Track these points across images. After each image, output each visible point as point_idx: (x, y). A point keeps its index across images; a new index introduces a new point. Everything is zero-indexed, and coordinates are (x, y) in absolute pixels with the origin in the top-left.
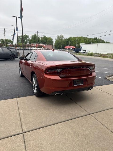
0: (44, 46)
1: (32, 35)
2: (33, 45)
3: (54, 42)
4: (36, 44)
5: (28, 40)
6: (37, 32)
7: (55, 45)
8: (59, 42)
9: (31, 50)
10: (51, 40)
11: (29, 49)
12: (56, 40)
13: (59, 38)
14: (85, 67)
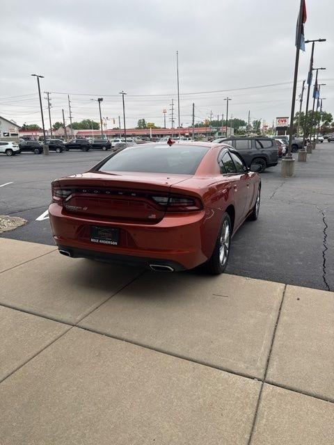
14: (134, 195)
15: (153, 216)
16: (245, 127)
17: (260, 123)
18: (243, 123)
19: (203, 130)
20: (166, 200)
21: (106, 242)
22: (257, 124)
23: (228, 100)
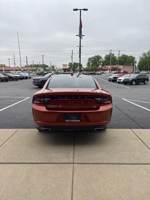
0: (121, 68)
1: (106, 55)
2: (106, 67)
3: (138, 62)
4: (110, 67)
5: (101, 62)
6: (111, 51)
7: (138, 66)
8: (145, 60)
9: (101, 74)
10: (134, 58)
11: (99, 73)
12: (141, 58)
13: (146, 56)
14: (86, 98)
15: (95, 107)
16: (48, 68)
17: (54, 66)
18: (47, 66)
19: (30, 68)
20: (99, 99)
21: (74, 121)
22: (53, 67)
23: (43, 56)
